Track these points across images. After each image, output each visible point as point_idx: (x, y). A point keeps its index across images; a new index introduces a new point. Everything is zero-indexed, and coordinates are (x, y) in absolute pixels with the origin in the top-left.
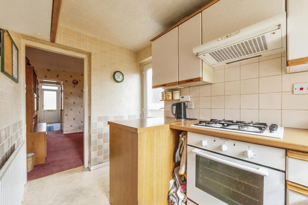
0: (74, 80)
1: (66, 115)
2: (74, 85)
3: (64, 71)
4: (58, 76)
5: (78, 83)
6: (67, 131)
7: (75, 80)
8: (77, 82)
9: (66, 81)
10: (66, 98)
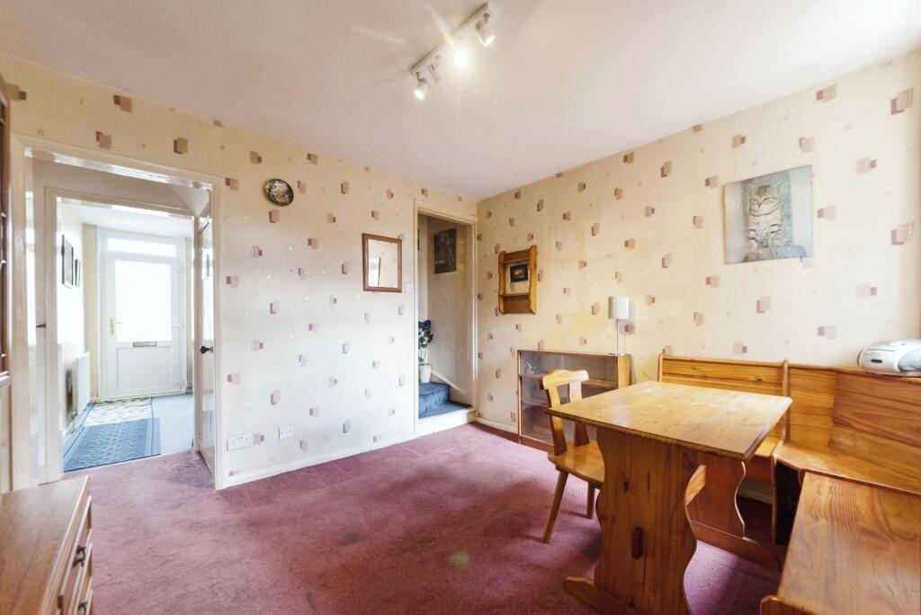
0: (273, 181)
1: (230, 378)
2: (272, 207)
3: (217, 123)
4: (179, 146)
5: (291, 200)
6: (239, 472)
7: (279, 180)
8: (290, 192)
9: (228, 182)
10: (229, 280)
